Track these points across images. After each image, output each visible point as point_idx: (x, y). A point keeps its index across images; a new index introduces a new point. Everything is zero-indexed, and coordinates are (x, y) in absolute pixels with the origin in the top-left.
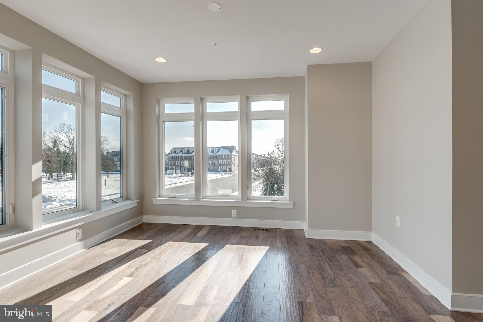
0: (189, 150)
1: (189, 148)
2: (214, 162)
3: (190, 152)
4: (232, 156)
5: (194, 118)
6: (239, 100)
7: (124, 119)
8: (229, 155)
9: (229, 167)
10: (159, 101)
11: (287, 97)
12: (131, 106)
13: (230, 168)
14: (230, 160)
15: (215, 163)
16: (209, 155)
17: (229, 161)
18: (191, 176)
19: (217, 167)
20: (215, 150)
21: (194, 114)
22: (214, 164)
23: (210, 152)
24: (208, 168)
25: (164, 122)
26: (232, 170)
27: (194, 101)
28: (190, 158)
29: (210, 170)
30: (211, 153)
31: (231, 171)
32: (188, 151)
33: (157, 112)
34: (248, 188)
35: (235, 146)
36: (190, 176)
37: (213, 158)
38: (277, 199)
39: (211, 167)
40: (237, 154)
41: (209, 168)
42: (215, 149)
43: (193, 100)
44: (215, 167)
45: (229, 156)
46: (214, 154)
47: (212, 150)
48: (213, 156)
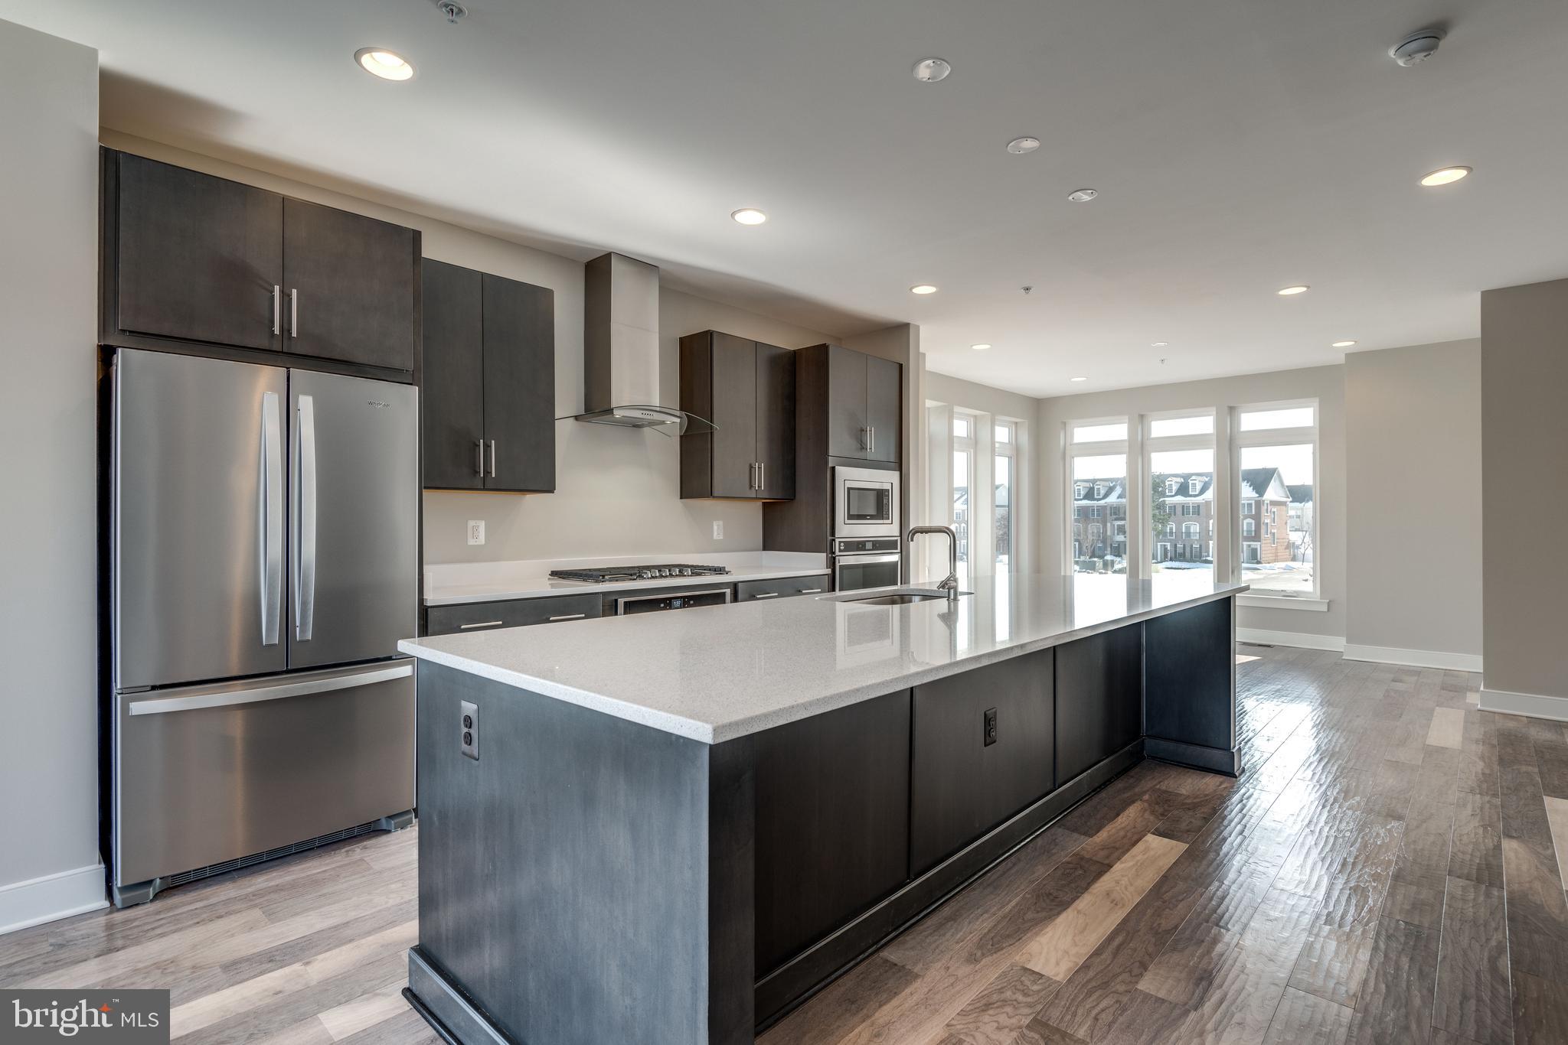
0: (1096, 487)
1: (1094, 481)
2: (1188, 528)
3: (1099, 494)
4: (1264, 508)
5: (1127, 449)
6: (1215, 413)
7: (1013, 460)
8: (1250, 502)
9: (1249, 546)
10: (1065, 424)
11: (1316, 402)
12: (1025, 439)
13: (1256, 549)
14: (1253, 521)
15: (1192, 531)
16: (1167, 502)
17: (1251, 523)
18: (1104, 571)
19: (1201, 546)
20: (1194, 485)
21: (1127, 444)
22: (1188, 534)
23: (1173, 494)
24: (1166, 549)
25: (1073, 458)
26: (1263, 556)
27: (1127, 421)
28: (1098, 515)
29: (1173, 556)
30: (1176, 494)
31: (1259, 562)
32: (1091, 490)
33: (1062, 443)
34: (1233, 572)
35: (1277, 468)
36: (1100, 573)
37: (1183, 514)
38: (1295, 595)
39: (1176, 545)
40: (1285, 499)
41: (1169, 548)
42: (1191, 482)
43: (1126, 418)
44: (1192, 546)
45: (1251, 504)
46: (1188, 499)
47: (1182, 484)
48: (1183, 506)
